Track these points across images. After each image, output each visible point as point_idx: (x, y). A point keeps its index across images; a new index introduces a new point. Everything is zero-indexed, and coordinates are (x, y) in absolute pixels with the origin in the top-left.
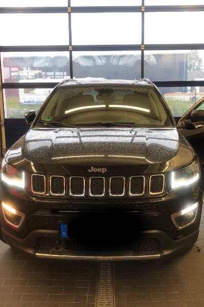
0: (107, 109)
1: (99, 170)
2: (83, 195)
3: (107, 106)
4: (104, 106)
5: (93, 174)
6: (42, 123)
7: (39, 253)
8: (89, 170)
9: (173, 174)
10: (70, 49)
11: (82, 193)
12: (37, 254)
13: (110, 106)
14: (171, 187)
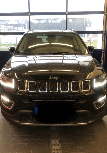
0: (50, 46)
1: (55, 78)
2: (46, 92)
3: (50, 44)
4: (48, 44)
5: (51, 80)
6: (19, 53)
7: (22, 123)
8: (49, 78)
9: (94, 80)
10: (29, 14)
11: (45, 90)
12: (21, 123)
13: (52, 44)
14: (93, 87)
